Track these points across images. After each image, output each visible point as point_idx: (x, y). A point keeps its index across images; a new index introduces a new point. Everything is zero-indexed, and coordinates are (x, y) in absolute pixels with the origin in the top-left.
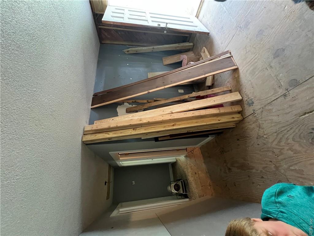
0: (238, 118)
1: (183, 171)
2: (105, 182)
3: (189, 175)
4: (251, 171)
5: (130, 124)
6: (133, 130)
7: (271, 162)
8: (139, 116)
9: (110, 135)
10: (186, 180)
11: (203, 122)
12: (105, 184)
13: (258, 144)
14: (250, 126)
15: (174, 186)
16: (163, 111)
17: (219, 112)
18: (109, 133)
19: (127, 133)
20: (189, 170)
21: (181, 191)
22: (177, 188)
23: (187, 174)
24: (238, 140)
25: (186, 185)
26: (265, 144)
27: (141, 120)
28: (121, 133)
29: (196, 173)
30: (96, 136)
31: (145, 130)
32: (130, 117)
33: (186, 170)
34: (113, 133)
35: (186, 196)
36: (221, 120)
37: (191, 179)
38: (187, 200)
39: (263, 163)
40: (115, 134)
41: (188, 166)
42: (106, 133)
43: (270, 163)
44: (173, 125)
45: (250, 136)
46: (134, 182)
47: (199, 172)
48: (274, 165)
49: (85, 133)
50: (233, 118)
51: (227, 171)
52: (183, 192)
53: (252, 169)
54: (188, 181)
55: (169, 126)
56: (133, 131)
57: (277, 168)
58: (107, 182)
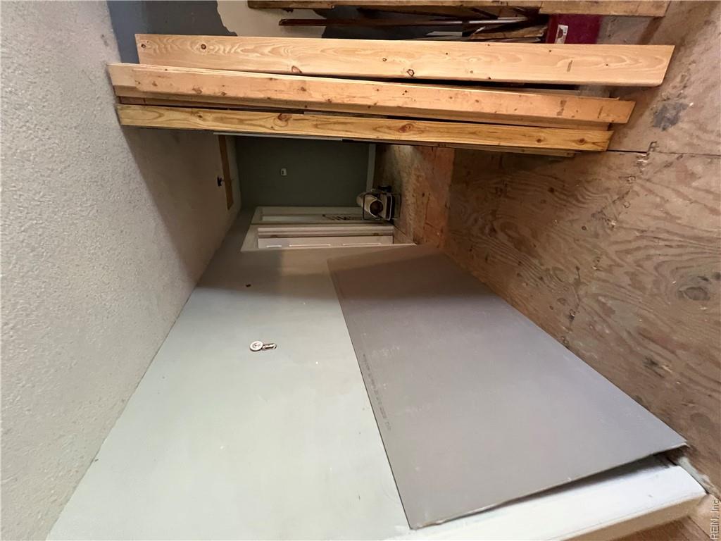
0: (594, 143)
2: (218, 179)
4: (531, 259)
5: (269, 98)
6: (279, 118)
7: (578, 269)
10: (400, 195)
11: (490, 135)
12: (219, 184)
13: (584, 228)
14: (603, 179)
15: (371, 205)
21: (384, 214)
22: (376, 208)
24: (552, 190)
29: (423, 195)
34: (214, 115)
37: (409, 199)
39: (563, 261)
40: (222, 120)
41: (413, 172)
42: (192, 113)
43: (575, 270)
46: (285, 171)
47: (432, 198)
48: (577, 277)
50: (582, 141)
51: (487, 230)
53: (533, 257)
55: (389, 128)
57: (578, 283)
58: (223, 178)
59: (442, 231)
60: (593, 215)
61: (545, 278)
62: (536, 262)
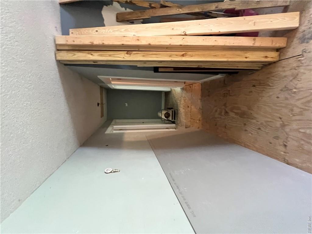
0: (272, 58)
1: (176, 101)
2: (98, 103)
3: (181, 106)
4: (252, 120)
5: (123, 44)
6: (127, 53)
7: (281, 118)
8: (136, 32)
9: (93, 56)
10: (177, 110)
11: (224, 56)
12: (98, 105)
13: (278, 97)
14: (281, 73)
15: (165, 114)
16: (173, 29)
17: (252, 45)
18: (92, 53)
19: (118, 57)
20: (182, 102)
21: (170, 118)
22: (167, 115)
23: (179, 105)
24: (254, 86)
25: (175, 114)
26: (287, 99)
27: (138, 40)
28: (110, 55)
29: (188, 107)
30: (74, 55)
31: (143, 56)
32: (123, 30)
33: (179, 101)
34: (98, 54)
35: (173, 123)
36: (248, 57)
37: (182, 110)
38: (174, 125)
39: (270, 116)
40: (101, 55)
41: (183, 99)
42: (88, 53)
43: (279, 119)
44: (183, 55)
45: (273, 85)
46: (127, 104)
47: (193, 107)
48: (282, 123)
49: (59, 48)
50: (266, 57)
51: (223, 113)
52: (172, 119)
53: (252, 119)
54: (179, 112)
55: (177, 55)
56: (127, 55)
57: (283, 126)
58: (100, 103)
59: (200, 120)
60: (281, 90)
61: (262, 128)
62: (254, 121)
